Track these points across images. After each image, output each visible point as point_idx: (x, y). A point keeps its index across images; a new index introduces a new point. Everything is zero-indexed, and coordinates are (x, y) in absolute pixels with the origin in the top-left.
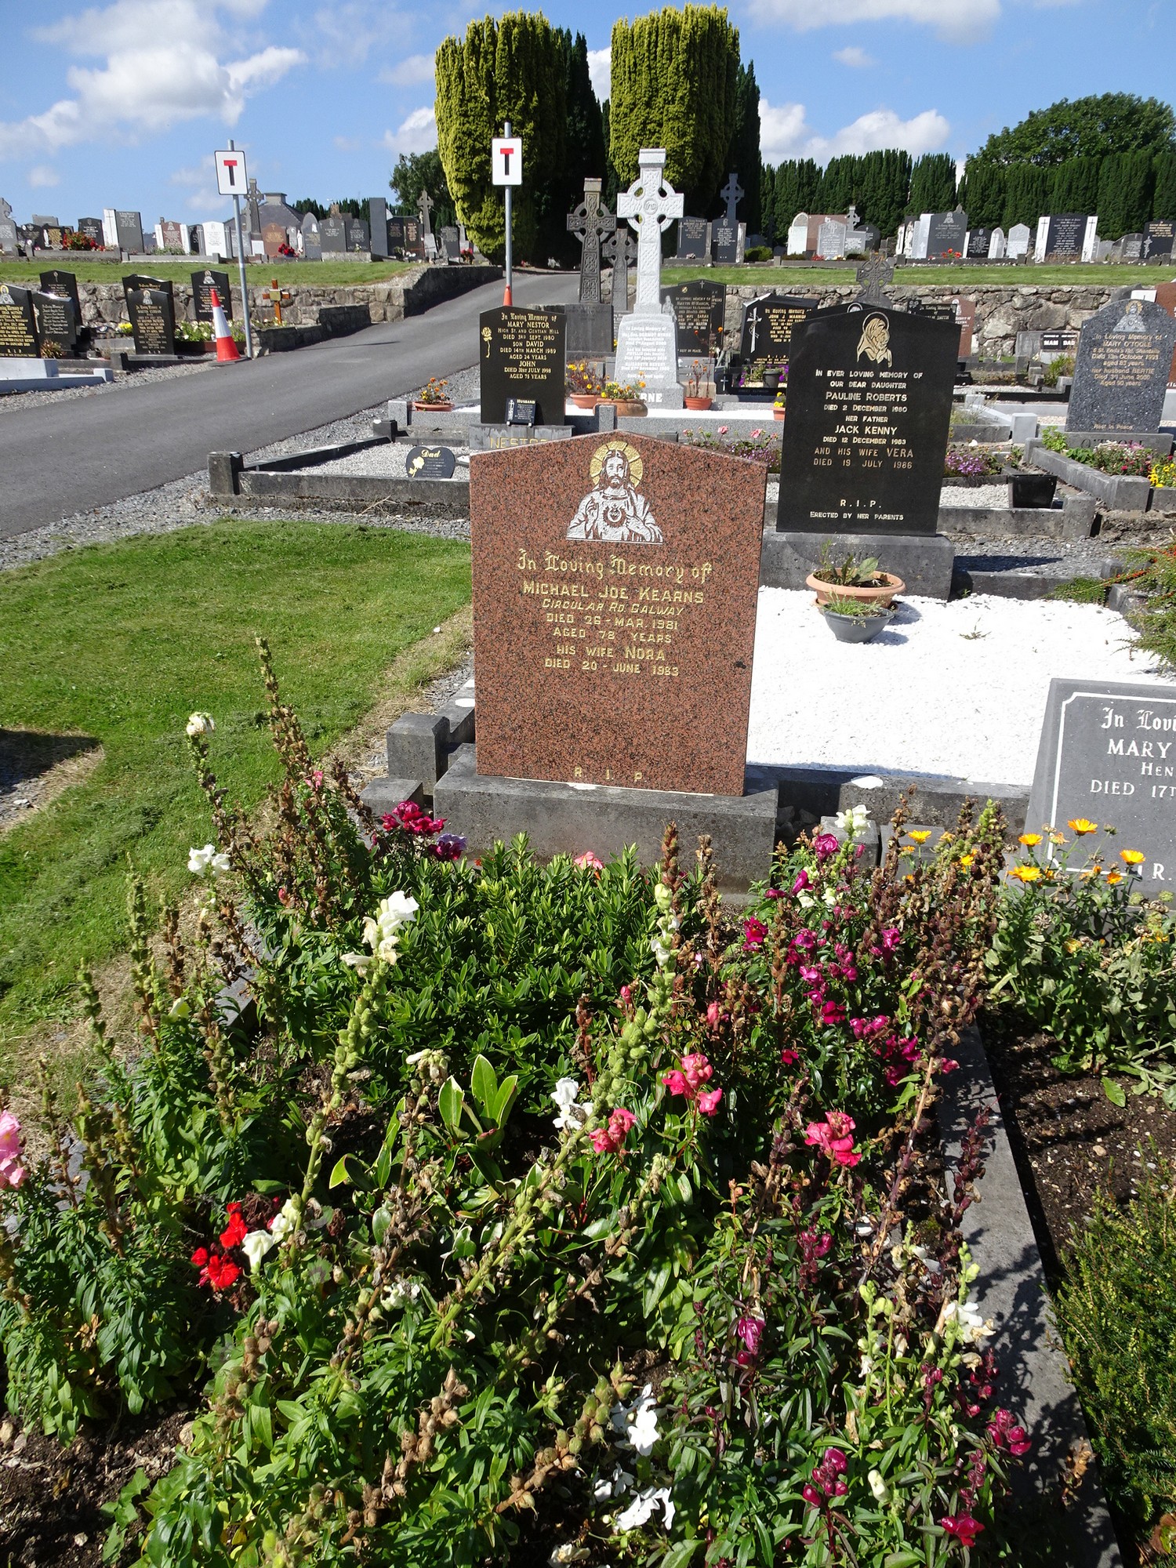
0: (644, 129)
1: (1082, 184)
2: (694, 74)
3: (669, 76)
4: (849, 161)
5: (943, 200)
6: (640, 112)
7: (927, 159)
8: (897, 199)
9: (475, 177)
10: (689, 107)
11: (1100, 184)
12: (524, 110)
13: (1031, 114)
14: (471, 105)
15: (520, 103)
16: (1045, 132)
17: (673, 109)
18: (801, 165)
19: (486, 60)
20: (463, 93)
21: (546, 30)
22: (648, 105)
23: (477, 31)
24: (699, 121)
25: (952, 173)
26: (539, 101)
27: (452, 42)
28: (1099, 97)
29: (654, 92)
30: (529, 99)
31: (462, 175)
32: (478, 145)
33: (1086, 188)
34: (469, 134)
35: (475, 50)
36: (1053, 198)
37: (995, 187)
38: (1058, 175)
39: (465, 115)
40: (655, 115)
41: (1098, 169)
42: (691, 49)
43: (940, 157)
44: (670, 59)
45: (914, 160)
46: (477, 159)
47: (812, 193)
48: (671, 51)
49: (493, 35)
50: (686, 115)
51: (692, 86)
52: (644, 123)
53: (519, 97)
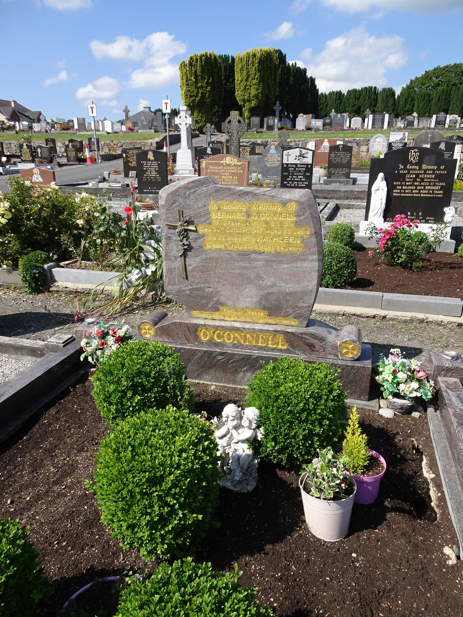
0: (245, 88)
1: (444, 97)
2: (261, 70)
3: (252, 72)
4: (355, 91)
5: (390, 104)
6: (244, 83)
7: (384, 90)
8: (373, 104)
9: (191, 104)
10: (260, 81)
11: (451, 97)
12: (207, 83)
13: (426, 71)
14: (190, 82)
15: (206, 81)
16: (431, 78)
17: (255, 81)
18: (337, 93)
19: (194, 67)
20: (187, 78)
21: (215, 57)
22: (246, 80)
23: (191, 58)
24: (264, 85)
25: (393, 94)
26: (212, 80)
27: (184, 62)
28: (452, 64)
29: (248, 76)
30: (208, 79)
31: (187, 104)
32: (192, 94)
33: (446, 99)
34: (189, 91)
35: (191, 64)
36: (433, 102)
37: (410, 99)
38: (434, 95)
39: (188, 85)
40: (249, 83)
41: (450, 92)
42: (259, 62)
43: (389, 89)
44: (253, 66)
45: (379, 90)
46: (192, 99)
47: (341, 103)
48: (253, 63)
49: (197, 60)
50: (259, 83)
51: (261, 74)
52: (245, 86)
53: (205, 79)
